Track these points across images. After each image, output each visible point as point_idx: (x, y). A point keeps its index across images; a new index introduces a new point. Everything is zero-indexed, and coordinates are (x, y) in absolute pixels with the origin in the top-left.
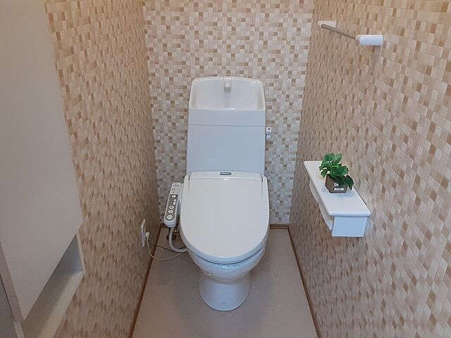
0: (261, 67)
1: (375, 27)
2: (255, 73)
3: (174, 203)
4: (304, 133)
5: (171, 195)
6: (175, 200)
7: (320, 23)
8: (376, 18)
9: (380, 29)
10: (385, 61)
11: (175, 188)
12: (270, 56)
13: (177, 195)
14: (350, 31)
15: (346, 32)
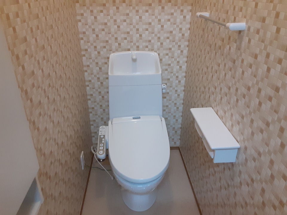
0: (160, 43)
1: (240, 16)
2: (156, 47)
3: (103, 142)
4: (189, 88)
5: (100, 136)
6: (103, 139)
7: (198, 14)
8: (241, 10)
9: (245, 17)
10: (250, 41)
11: (102, 130)
12: (166, 35)
13: (104, 136)
14: (221, 20)
15: (217, 20)
